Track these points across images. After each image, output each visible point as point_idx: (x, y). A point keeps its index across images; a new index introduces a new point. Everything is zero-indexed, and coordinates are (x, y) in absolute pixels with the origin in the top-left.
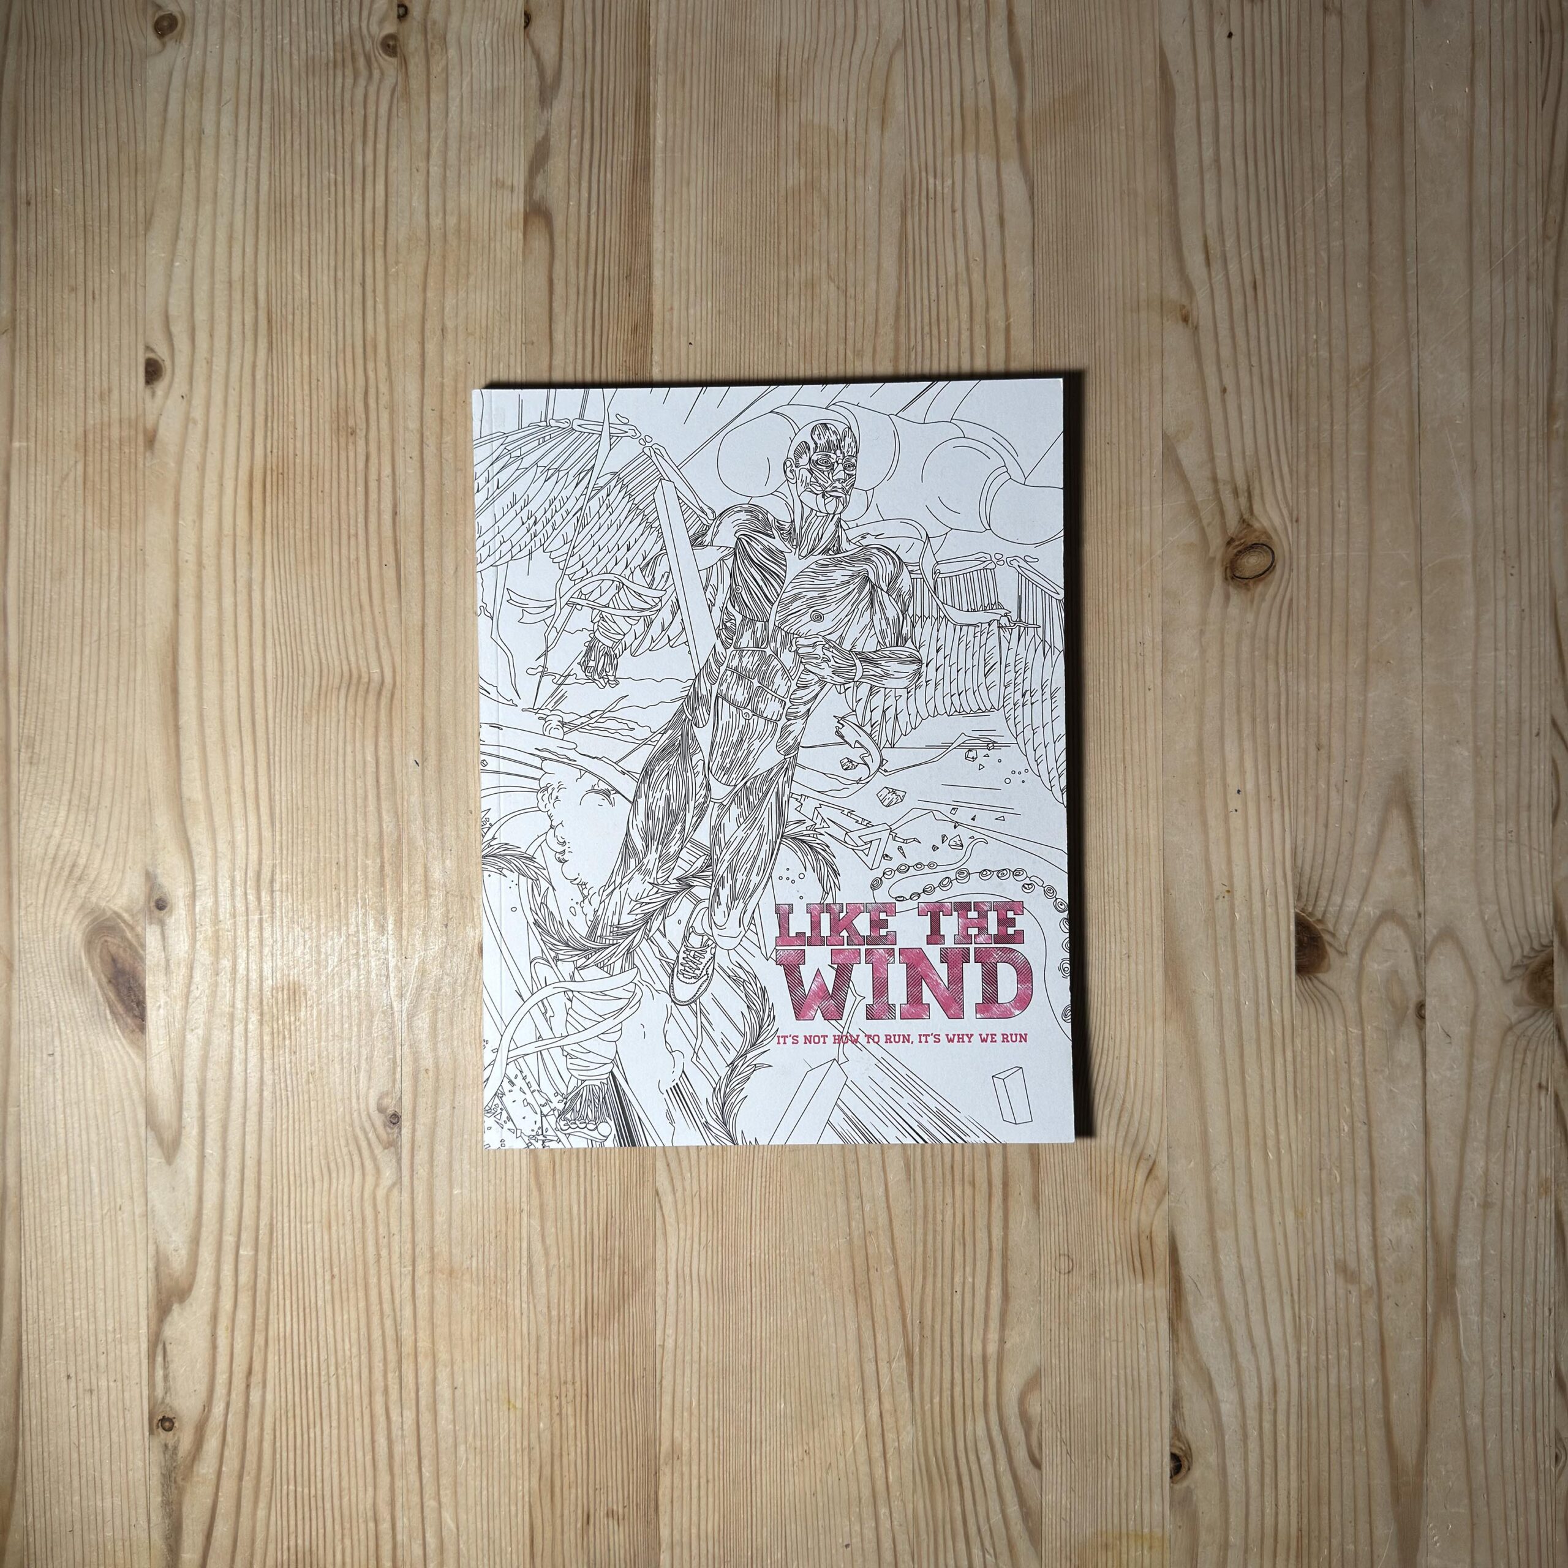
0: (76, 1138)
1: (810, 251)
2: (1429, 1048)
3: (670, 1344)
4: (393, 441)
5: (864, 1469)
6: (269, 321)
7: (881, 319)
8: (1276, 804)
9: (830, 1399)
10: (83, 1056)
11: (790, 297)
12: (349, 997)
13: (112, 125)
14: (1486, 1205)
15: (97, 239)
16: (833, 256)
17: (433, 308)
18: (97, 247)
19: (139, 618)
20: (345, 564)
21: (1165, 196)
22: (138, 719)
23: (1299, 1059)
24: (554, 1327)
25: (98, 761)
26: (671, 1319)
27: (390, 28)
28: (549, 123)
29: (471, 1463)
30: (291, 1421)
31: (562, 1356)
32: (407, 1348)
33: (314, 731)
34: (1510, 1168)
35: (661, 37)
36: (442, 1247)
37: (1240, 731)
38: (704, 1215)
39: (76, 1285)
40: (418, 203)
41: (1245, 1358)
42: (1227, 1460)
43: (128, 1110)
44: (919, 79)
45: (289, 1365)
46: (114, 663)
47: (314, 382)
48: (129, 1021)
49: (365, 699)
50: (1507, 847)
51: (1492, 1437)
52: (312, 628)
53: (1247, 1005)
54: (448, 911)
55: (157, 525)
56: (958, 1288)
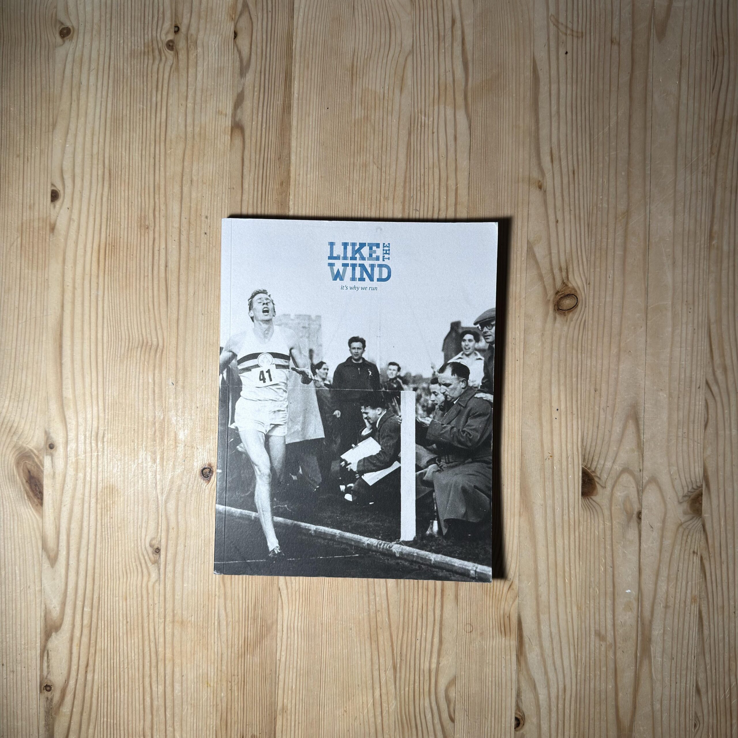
0: (10, 554)
1: (365, 150)
2: (642, 533)
3: (283, 659)
4: (166, 232)
5: (372, 720)
6: (110, 174)
7: (397, 182)
8: (575, 416)
9: (357, 687)
10: (13, 515)
11: (355, 171)
12: (138, 493)
13: (39, 79)
14: (666, 607)
15: (30, 133)
16: (376, 152)
17: (187, 170)
18: (30, 136)
19: (45, 312)
20: (142, 289)
21: (533, 128)
22: (43, 359)
23: (581, 536)
24: (230, 650)
25: (24, 378)
26: (284, 648)
27: (170, 37)
28: (244, 84)
29: (189, 711)
30: (106, 689)
31: (233, 664)
32: (161, 657)
33: (125, 367)
34: (678, 590)
35: (298, 46)
36: (178, 610)
37: (559, 381)
38: (301, 600)
39: (8, 622)
40: (181, 120)
41: (551, 674)
42: (542, 722)
43: (33, 542)
44: (419, 69)
45: (106, 663)
46: (33, 332)
47: (130, 204)
48: (36, 500)
49: (150, 353)
50: (682, 440)
51: (665, 715)
52: (125, 318)
53: (558, 510)
54: (185, 454)
55: (55, 268)
56: (419, 638)
